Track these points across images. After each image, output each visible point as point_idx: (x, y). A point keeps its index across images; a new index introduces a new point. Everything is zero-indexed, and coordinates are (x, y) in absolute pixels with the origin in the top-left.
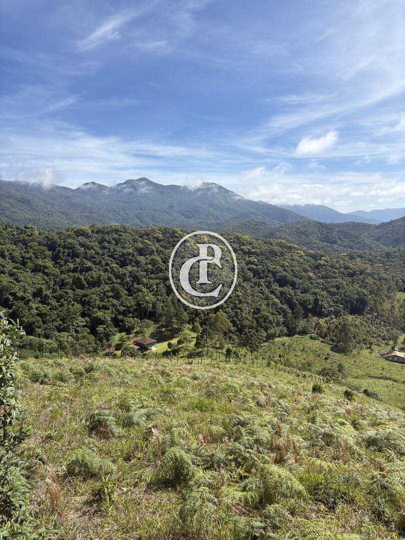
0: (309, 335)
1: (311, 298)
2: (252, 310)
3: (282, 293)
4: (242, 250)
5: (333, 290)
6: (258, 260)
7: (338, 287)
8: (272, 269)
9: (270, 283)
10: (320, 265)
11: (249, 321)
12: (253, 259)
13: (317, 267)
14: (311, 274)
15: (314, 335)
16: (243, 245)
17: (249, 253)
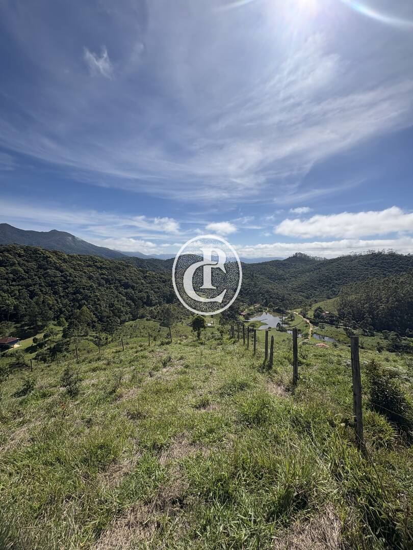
0: (146, 318)
1: (145, 295)
2: (108, 305)
3: (126, 293)
4: (96, 266)
5: (156, 290)
6: (108, 272)
7: (158, 288)
8: (118, 278)
9: (117, 287)
10: (147, 276)
11: (107, 312)
12: (104, 271)
13: (145, 277)
14: (143, 281)
15: (149, 318)
16: (96, 262)
17: (101, 268)
